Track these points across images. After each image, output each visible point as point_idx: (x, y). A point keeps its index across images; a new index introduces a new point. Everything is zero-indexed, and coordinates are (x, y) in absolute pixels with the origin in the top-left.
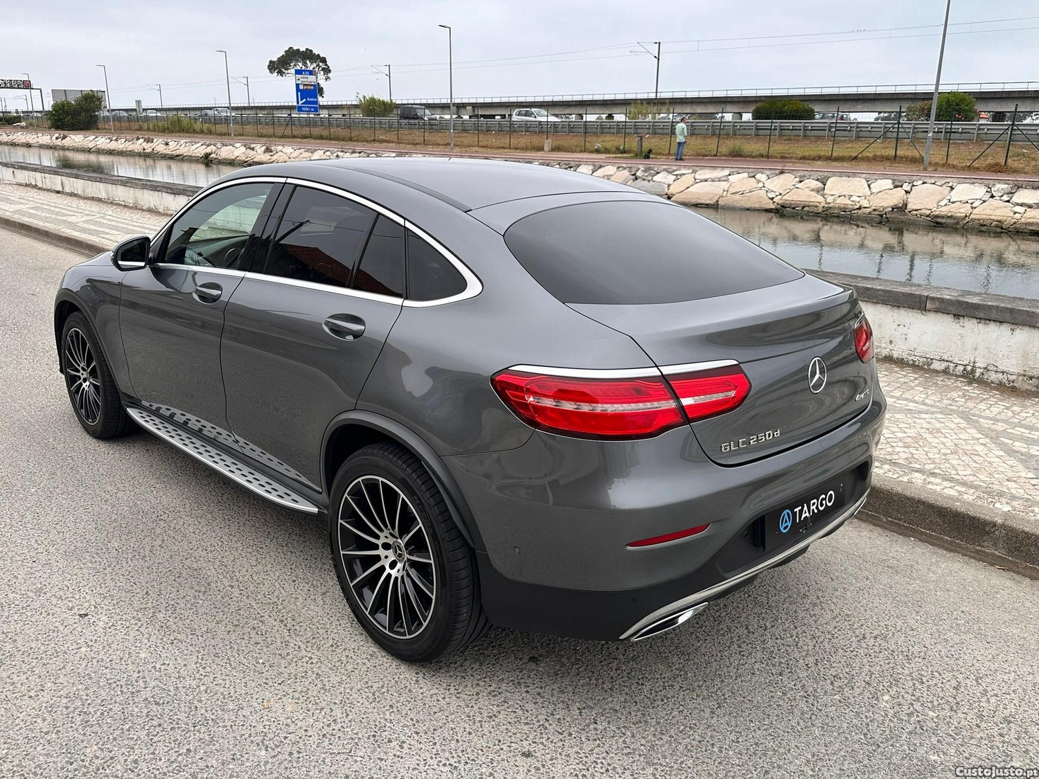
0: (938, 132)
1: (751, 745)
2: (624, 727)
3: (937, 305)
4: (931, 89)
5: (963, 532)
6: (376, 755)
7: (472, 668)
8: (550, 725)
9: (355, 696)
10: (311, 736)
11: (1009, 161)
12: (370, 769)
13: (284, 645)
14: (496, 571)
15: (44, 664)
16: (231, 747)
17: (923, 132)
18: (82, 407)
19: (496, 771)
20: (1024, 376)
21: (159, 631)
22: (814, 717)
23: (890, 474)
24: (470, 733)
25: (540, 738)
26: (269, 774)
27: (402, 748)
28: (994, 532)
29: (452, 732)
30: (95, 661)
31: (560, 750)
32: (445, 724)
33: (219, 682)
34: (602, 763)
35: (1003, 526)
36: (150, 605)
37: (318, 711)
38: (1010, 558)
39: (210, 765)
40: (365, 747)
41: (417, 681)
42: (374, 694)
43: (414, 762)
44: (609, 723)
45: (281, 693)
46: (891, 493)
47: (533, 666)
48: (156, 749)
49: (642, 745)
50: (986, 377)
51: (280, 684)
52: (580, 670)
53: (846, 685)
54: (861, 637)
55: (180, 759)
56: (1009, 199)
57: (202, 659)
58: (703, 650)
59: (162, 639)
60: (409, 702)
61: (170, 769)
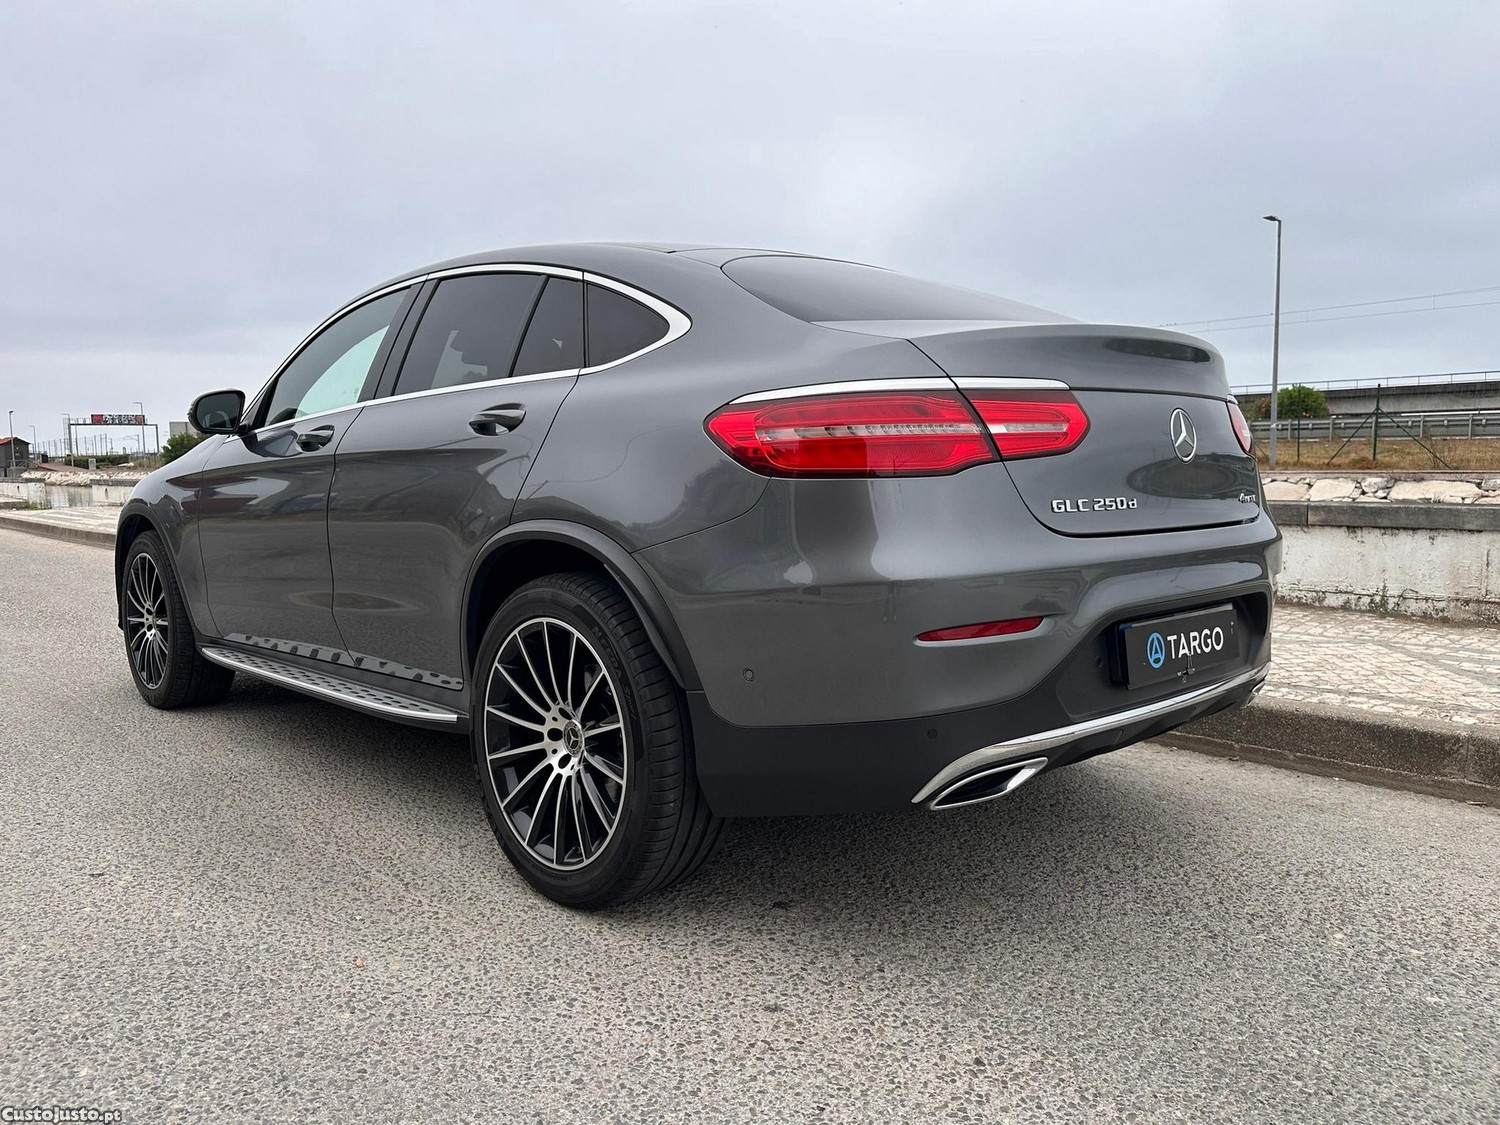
0: (1283, 430)
1: (1134, 991)
2: (927, 975)
3: (1323, 516)
4: (1269, 390)
5: (1411, 757)
6: (529, 1015)
7: (686, 917)
8: (810, 974)
9: (500, 951)
10: (426, 996)
11: (1378, 457)
12: (518, 1032)
13: (396, 901)
14: (717, 718)
15: (23, 926)
16: (295, 1010)
17: (1264, 430)
18: (143, 669)
19: (723, 1028)
20: (1457, 600)
21: (208, 889)
22: (1228, 959)
23: (1292, 697)
24: (680, 987)
25: (794, 989)
26: (352, 1039)
27: (572, 1006)
28: (1458, 750)
29: (652, 986)
30: (101, 922)
31: (826, 1003)
32: (642, 977)
33: (291, 940)
34: (894, 1015)
35: (1470, 740)
36: (200, 863)
37: (442, 969)
38: (1488, 787)
39: (257, 1031)
40: (511, 1007)
41: (599, 932)
42: (530, 948)
43: (590, 1021)
44: (903, 970)
45: (384, 951)
46: (1297, 716)
47: (781, 912)
48: (175, 1015)
49: (957, 994)
50: (1403, 609)
51: (385, 941)
52: (854, 915)
53: (1273, 924)
54: (1284, 874)
55: (211, 1024)
56: (1385, 495)
57: (269, 917)
58: (1043, 891)
59: (210, 897)
60: (586, 955)
61: (193, 1036)
